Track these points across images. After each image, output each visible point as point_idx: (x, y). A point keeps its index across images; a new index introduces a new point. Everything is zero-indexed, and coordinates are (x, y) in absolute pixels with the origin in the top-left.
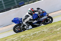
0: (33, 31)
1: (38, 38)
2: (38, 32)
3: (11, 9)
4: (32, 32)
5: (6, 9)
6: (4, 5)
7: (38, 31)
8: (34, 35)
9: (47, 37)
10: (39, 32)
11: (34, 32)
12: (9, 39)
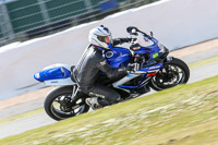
0: (149, 102)
1: (166, 128)
2: (166, 107)
3: (70, 26)
4: (144, 105)
5: (53, 26)
6: (44, 11)
7: (167, 103)
8: (151, 117)
9: (197, 123)
10: (172, 105)
11: (153, 105)
12: (61, 131)
